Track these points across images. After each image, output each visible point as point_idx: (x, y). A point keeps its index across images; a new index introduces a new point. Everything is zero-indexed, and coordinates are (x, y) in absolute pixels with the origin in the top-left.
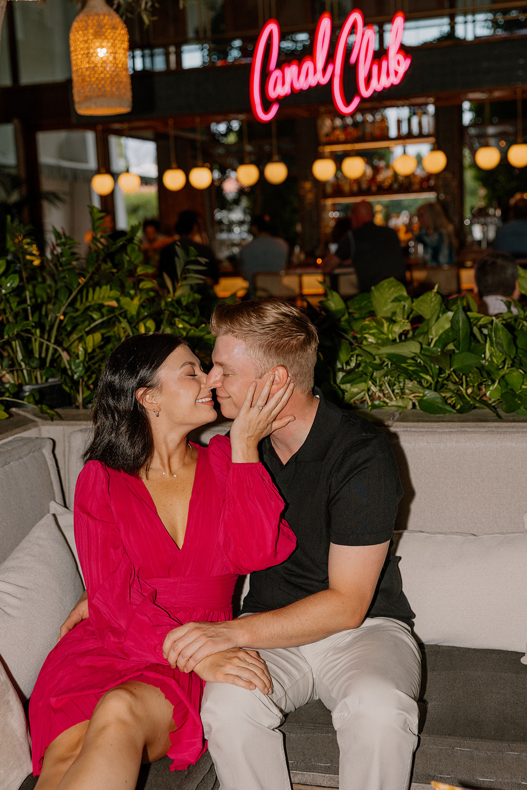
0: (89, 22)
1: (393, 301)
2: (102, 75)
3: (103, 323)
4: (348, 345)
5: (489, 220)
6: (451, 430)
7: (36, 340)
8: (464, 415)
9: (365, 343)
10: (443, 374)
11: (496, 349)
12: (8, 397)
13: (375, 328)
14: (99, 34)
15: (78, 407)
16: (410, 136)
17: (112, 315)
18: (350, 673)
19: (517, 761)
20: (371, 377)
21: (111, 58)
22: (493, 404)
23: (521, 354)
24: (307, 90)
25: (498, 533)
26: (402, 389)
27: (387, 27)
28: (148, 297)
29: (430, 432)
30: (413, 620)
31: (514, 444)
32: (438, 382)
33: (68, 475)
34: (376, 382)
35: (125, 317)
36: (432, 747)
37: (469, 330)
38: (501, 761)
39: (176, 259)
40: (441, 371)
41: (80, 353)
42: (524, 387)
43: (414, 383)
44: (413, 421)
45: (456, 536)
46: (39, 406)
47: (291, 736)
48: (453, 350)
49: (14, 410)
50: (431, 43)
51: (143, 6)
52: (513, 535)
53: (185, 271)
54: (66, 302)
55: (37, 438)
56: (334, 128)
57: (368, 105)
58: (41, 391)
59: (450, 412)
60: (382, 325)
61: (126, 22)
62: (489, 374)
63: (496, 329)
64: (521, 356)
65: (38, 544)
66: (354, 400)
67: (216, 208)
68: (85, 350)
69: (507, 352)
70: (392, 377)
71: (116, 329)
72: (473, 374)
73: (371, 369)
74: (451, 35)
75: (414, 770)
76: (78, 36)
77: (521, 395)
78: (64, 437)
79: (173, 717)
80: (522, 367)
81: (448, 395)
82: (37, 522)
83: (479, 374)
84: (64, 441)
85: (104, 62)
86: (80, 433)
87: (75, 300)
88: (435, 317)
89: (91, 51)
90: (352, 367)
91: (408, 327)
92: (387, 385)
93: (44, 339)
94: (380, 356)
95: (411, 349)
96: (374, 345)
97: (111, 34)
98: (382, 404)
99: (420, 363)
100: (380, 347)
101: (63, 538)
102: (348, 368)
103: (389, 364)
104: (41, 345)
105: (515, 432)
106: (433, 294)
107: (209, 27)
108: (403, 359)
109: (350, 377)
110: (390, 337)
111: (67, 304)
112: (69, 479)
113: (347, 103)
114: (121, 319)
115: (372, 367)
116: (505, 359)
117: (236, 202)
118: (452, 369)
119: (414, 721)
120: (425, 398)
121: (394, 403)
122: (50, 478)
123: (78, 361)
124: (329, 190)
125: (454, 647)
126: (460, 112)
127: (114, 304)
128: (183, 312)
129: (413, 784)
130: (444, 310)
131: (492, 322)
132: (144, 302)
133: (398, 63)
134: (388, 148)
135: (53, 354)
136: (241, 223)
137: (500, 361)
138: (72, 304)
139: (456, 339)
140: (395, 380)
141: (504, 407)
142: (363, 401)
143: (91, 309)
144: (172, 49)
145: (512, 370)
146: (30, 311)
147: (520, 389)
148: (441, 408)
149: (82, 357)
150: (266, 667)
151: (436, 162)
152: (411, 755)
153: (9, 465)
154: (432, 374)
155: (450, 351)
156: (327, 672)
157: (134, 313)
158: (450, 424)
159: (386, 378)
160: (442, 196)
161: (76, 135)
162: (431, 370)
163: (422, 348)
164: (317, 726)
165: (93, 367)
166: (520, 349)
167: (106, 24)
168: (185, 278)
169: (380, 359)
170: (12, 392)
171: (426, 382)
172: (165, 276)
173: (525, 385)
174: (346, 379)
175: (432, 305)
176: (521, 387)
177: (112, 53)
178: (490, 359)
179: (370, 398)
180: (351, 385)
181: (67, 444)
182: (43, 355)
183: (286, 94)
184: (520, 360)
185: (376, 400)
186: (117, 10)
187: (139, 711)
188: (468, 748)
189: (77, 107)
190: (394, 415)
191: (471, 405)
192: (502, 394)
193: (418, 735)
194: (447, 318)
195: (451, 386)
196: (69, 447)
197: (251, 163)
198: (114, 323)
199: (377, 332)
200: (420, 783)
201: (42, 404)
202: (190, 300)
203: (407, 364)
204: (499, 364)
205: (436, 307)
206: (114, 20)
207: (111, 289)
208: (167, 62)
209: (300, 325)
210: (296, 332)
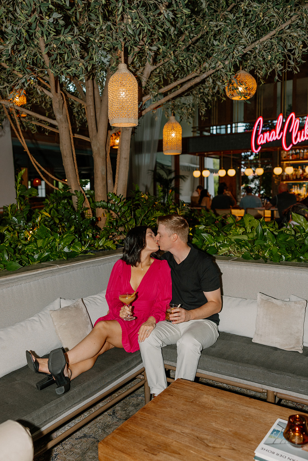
0: (169, 125)
24: (272, 141)
34: (232, 248)
48: (257, 239)
57: (295, 147)
59: (252, 259)
66: (224, 253)
76: (165, 130)
92: (235, 249)
97: (176, 129)
110: (239, 233)
113: (287, 147)
118: (254, 245)
148: (249, 258)
154: (249, 246)
167: (174, 126)
175: (256, 223)
180: (222, 248)
183: (264, 143)
191: (259, 257)
206: (177, 125)
207: (160, 212)
208: (226, 131)
209: (182, 222)
210: (180, 223)
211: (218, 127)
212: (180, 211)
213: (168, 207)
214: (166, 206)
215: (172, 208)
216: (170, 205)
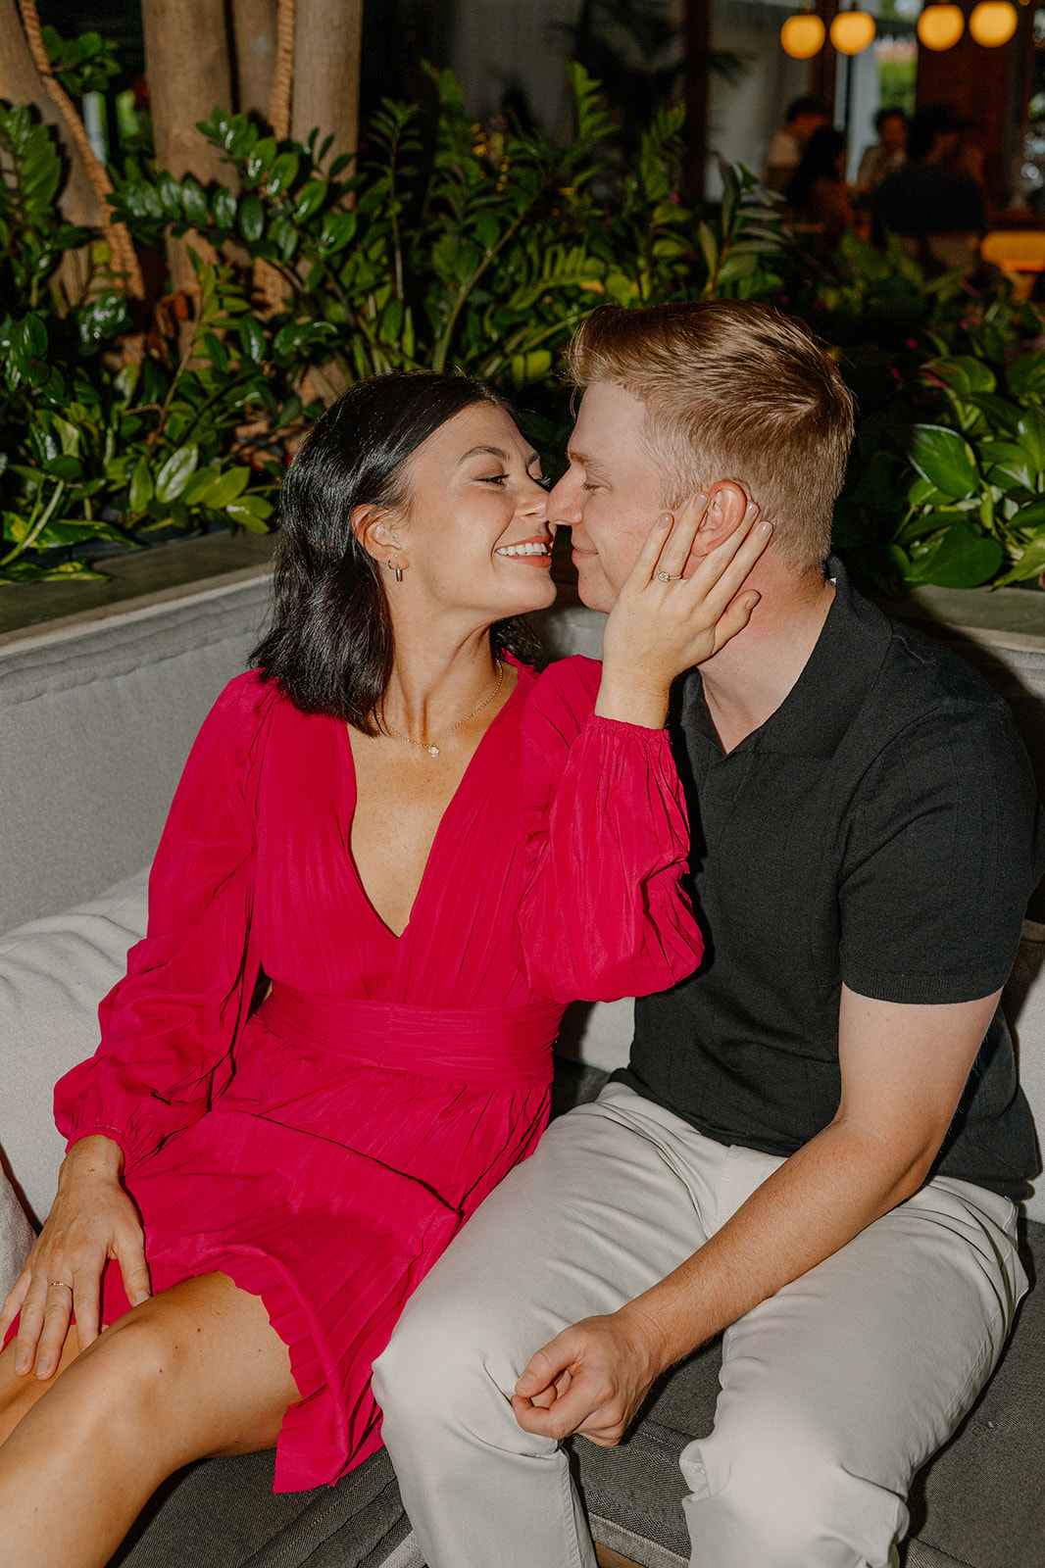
54: (471, 281)
111: (470, 286)
127: (596, 286)
172: (702, 229)
207: (589, 254)
209: (804, 374)
210: (788, 389)
212: (720, 245)
213: (642, 219)
214: (624, 214)
215: (669, 226)
216: (653, 205)
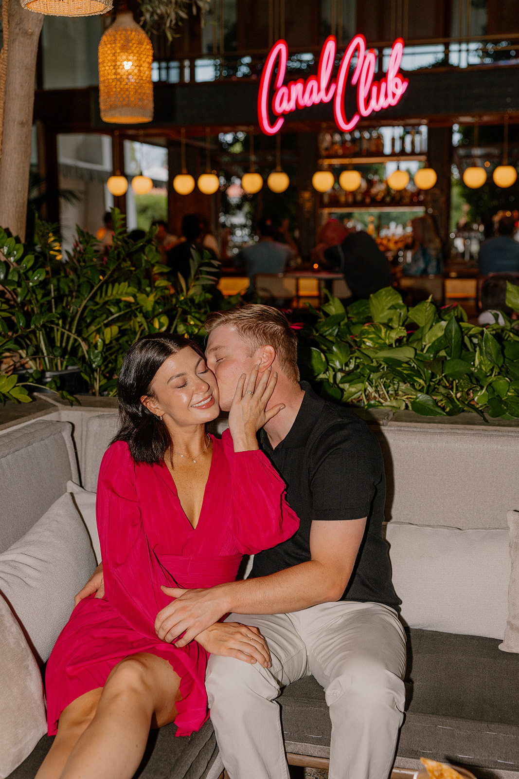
0: (117, 36)
1: (390, 308)
2: (127, 86)
3: (119, 316)
4: (348, 347)
5: (473, 234)
6: (442, 431)
7: (58, 330)
8: (453, 417)
9: (363, 346)
10: (435, 378)
11: (485, 358)
12: (32, 382)
13: (374, 333)
14: (125, 48)
15: (94, 394)
16: (403, 153)
17: (129, 310)
18: (343, 654)
19: (494, 741)
20: (368, 379)
21: (136, 71)
22: (480, 409)
23: (508, 363)
24: (310, 107)
25: (482, 529)
26: (396, 391)
27: (387, 51)
28: (163, 294)
29: (423, 432)
30: (400, 606)
31: (499, 447)
32: (429, 385)
33: (85, 456)
34: (373, 384)
35: (141, 312)
36: (416, 724)
37: (461, 339)
38: (480, 740)
39: (191, 261)
40: (433, 375)
41: (99, 344)
42: (509, 394)
43: (407, 385)
44: (406, 421)
45: (443, 530)
46: (60, 392)
47: (286, 708)
48: (445, 357)
49: (35, 394)
50: (426, 68)
51: (168, 24)
52: (495, 531)
53: (199, 272)
54: (87, 297)
55: (58, 421)
56: (333, 143)
57: (365, 123)
58: (61, 377)
59: (441, 414)
60: (380, 331)
61: (151, 38)
62: (478, 380)
63: (487, 340)
64: (507, 365)
65: (57, 521)
66: (352, 399)
67: (220, 212)
68: (104, 341)
69: (495, 361)
70: (387, 379)
71: (132, 323)
72: (463, 380)
73: (368, 371)
74: (445, 61)
75: (399, 745)
76: (106, 49)
77: (506, 401)
78: (82, 421)
79: (179, 688)
80: (508, 375)
81: (439, 398)
82: (56, 500)
83: (469, 380)
84: (82, 425)
85: (130, 74)
86: (98, 419)
87: (95, 295)
88: (429, 326)
89: (118, 63)
90: (351, 369)
91: (404, 333)
92: (383, 387)
93: (65, 329)
94: (377, 360)
95: (406, 354)
96: (371, 349)
97: (137, 49)
98: (377, 403)
99: (414, 367)
100: (378, 351)
101: (79, 516)
102: (347, 369)
103: (385, 367)
104: (63, 334)
105: (500, 436)
106: (428, 304)
107: (222, 44)
108: (399, 363)
109: (349, 378)
110: (387, 342)
111: (88, 299)
112: (85, 461)
113: (348, 120)
114: (138, 314)
115: (369, 370)
116: (493, 368)
117: (239, 207)
118: (443, 375)
119: (401, 700)
120: (418, 400)
121: (388, 403)
122: (69, 459)
123: (96, 351)
124: (326, 199)
125: (437, 632)
126: (451, 133)
127: (131, 299)
128: (195, 310)
129: (397, 757)
130: (437, 318)
131: (482, 333)
132: (159, 299)
133: (396, 86)
134: (382, 163)
135: (73, 344)
136: (243, 226)
137: (488, 369)
138: (92, 298)
139: (449, 346)
140: (390, 382)
141: (490, 411)
142: (359, 401)
143: (109, 303)
144: (187, 63)
145: (498, 378)
146: (53, 303)
147: (506, 396)
148: (432, 410)
149: (100, 348)
150: (266, 642)
151: (427, 179)
152: (397, 730)
153: (31, 446)
154: (424, 379)
155: (442, 357)
156: (320, 652)
157: (150, 309)
158: (440, 425)
159: (382, 380)
160: (430, 211)
161: (93, 138)
162: (424, 374)
163: (416, 354)
164: (310, 700)
165: (110, 358)
166: (508, 358)
167: (132, 39)
168: (198, 279)
169: (377, 362)
170: (36, 377)
171: (418, 385)
172: (180, 275)
173: (510, 392)
174: (345, 379)
175: (427, 314)
176: (507, 394)
177: (137, 66)
178: (479, 367)
179: (366, 398)
180: (350, 385)
181: (85, 429)
182: (64, 345)
183: (291, 110)
184: (507, 369)
185: (372, 400)
186: (143, 27)
187: (149, 681)
188: (450, 726)
189: (102, 114)
190: (388, 415)
191: (460, 408)
192: (489, 400)
193: (404, 713)
194: (440, 326)
195: (442, 390)
196: (87, 431)
197: (256, 172)
198: (130, 316)
199: (375, 337)
200: (404, 757)
201: (63, 390)
202: (202, 299)
203: (402, 368)
204: (487, 372)
205: (430, 316)
206: (140, 36)
207: (129, 285)
208: (181, 75)
211: (164, 64)
